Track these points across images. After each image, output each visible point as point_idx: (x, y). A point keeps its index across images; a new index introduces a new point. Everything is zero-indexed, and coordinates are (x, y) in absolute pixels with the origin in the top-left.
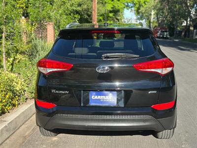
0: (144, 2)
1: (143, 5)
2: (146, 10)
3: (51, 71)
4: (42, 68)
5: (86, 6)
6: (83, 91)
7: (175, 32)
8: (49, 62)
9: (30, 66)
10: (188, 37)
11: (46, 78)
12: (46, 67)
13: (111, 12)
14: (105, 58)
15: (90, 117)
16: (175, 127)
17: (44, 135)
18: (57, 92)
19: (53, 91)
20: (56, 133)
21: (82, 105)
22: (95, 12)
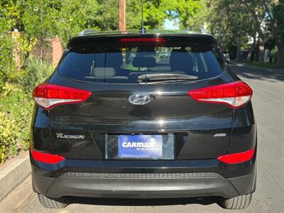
0: (194, 10)
1: (193, 13)
2: (195, 22)
3: (56, 102)
4: (41, 99)
5: (109, 14)
6: (108, 134)
7: (238, 54)
8: (52, 89)
9: (26, 100)
10: (257, 61)
11: (47, 115)
12: (47, 97)
13: (146, 24)
14: (144, 81)
15: (119, 176)
16: (254, 191)
17: (45, 206)
18: (66, 137)
19: (59, 135)
20: (65, 203)
21: (106, 157)
22: (123, 23)
